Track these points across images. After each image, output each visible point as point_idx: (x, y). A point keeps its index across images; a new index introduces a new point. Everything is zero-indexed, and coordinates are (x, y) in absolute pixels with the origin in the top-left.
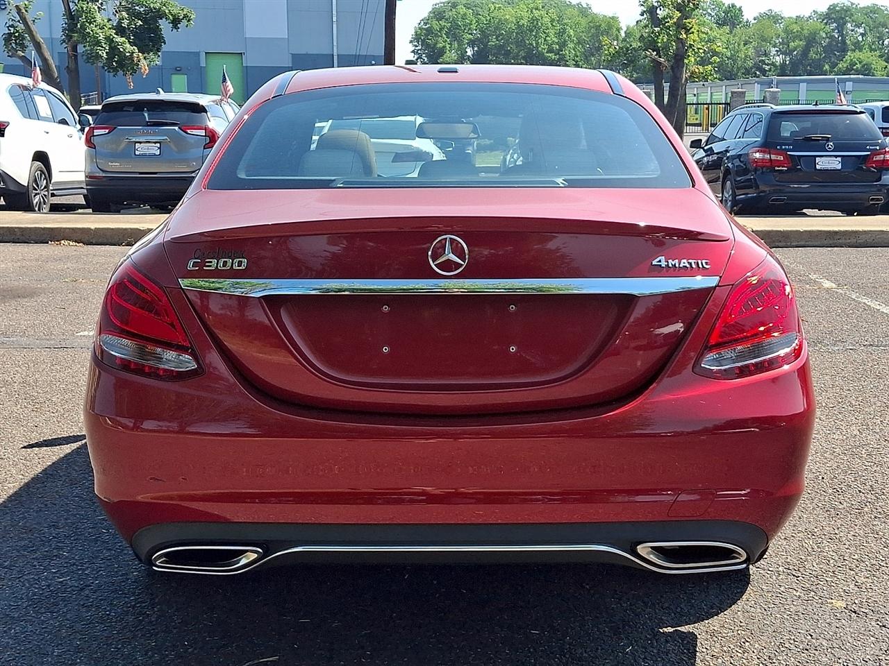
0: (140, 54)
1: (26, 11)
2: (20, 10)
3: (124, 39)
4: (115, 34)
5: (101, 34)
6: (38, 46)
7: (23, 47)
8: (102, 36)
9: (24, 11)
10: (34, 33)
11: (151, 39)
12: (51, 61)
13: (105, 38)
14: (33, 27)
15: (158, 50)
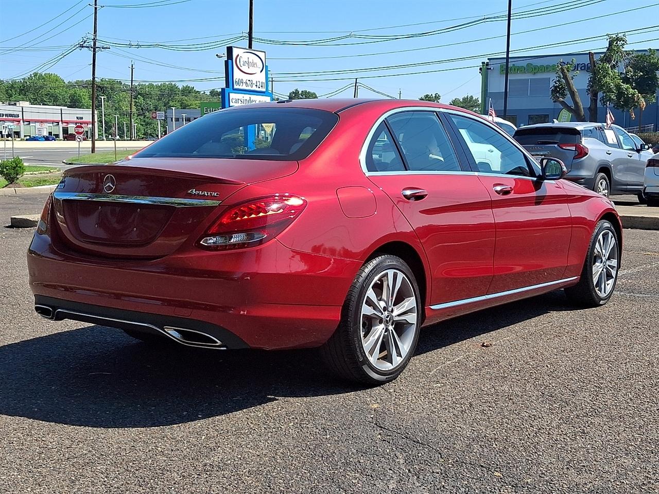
0: (639, 95)
1: (568, 71)
2: (564, 70)
3: (628, 85)
4: (622, 83)
5: (612, 84)
6: (573, 94)
7: (563, 95)
8: (613, 85)
9: (566, 71)
10: (571, 85)
11: (648, 85)
12: (580, 104)
13: (615, 86)
14: (571, 82)
15: (654, 92)
